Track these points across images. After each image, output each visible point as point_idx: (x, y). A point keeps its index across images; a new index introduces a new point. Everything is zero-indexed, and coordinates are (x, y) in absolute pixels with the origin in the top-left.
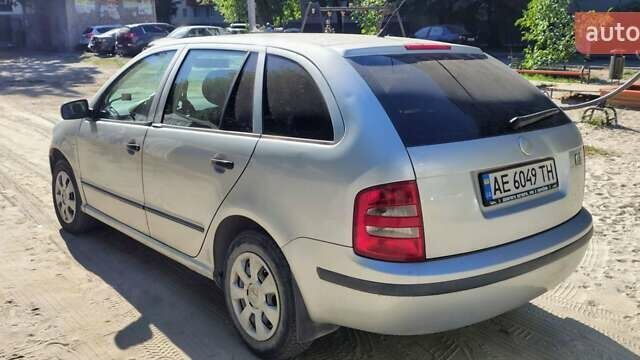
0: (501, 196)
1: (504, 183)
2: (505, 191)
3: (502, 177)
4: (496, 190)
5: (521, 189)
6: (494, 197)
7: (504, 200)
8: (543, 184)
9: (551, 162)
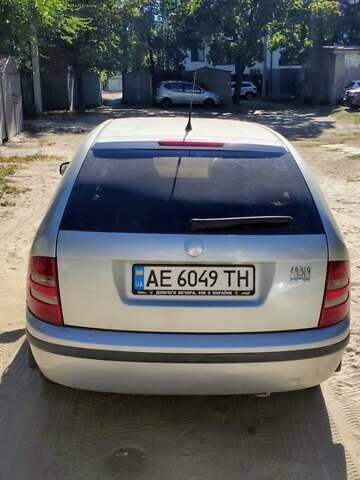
0: (157, 288)
1: (162, 278)
2: (162, 285)
3: (162, 272)
4: (149, 282)
5: (187, 287)
6: (146, 288)
7: (158, 292)
8: (225, 287)
9: (250, 270)
